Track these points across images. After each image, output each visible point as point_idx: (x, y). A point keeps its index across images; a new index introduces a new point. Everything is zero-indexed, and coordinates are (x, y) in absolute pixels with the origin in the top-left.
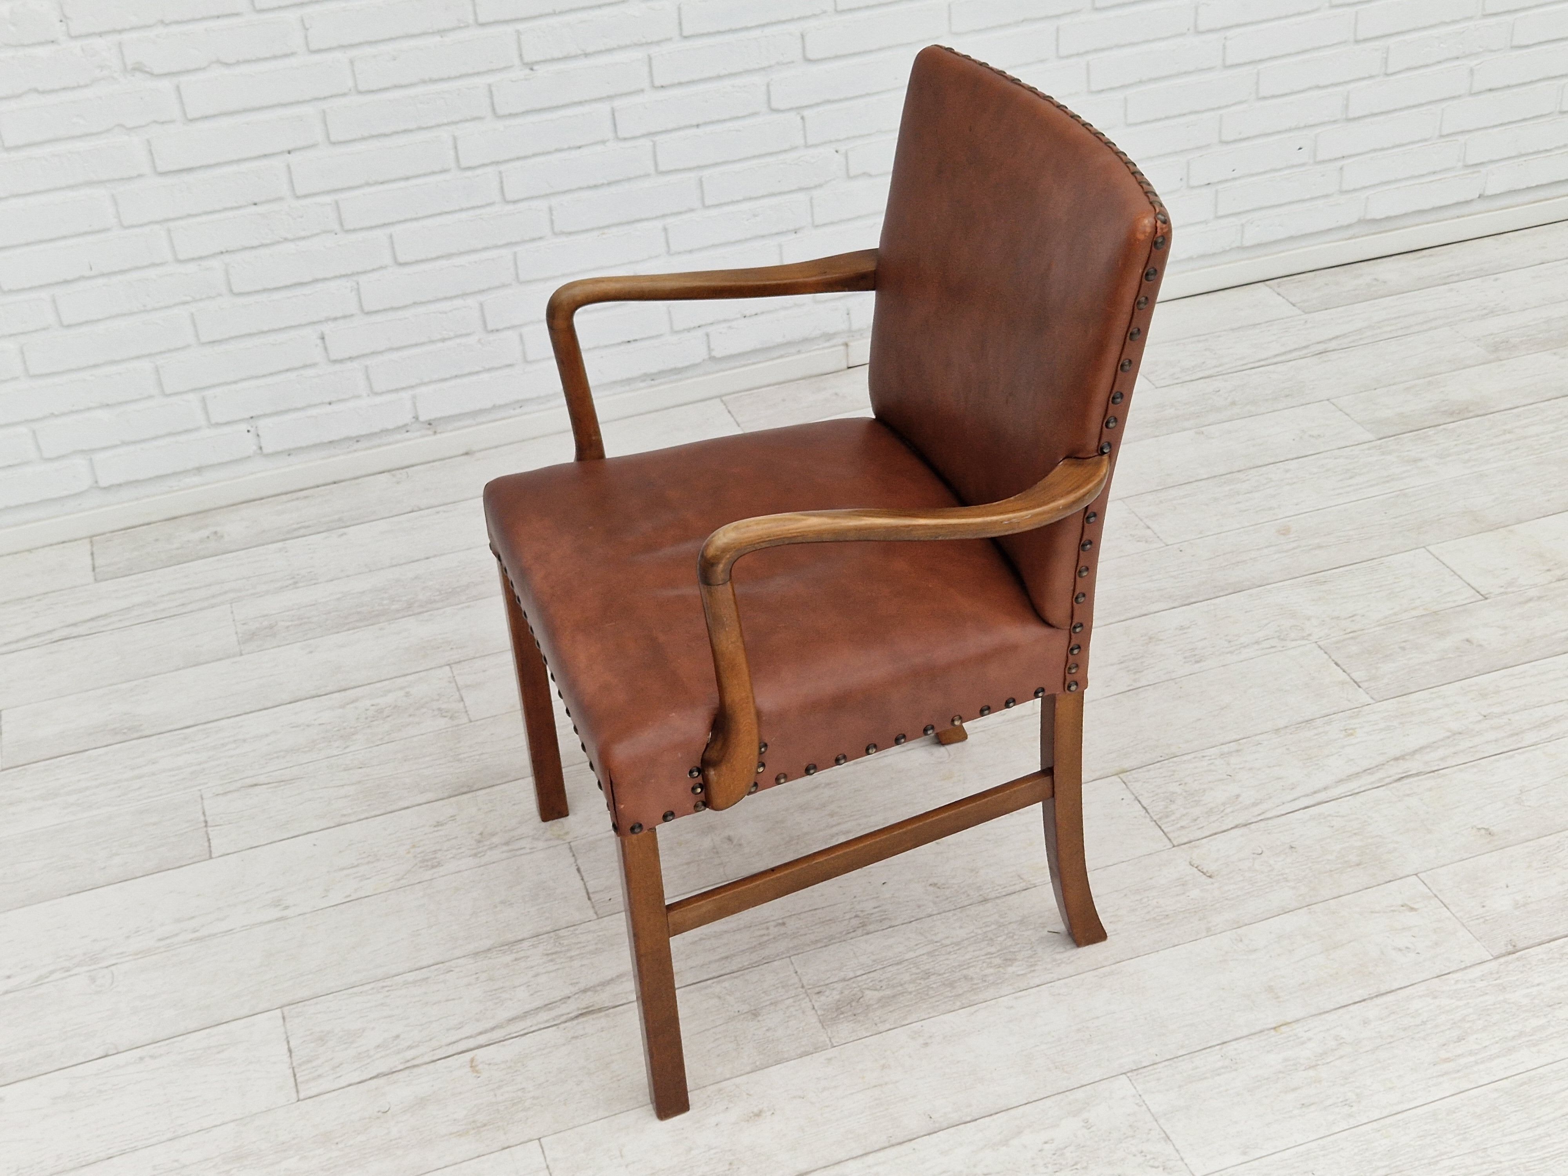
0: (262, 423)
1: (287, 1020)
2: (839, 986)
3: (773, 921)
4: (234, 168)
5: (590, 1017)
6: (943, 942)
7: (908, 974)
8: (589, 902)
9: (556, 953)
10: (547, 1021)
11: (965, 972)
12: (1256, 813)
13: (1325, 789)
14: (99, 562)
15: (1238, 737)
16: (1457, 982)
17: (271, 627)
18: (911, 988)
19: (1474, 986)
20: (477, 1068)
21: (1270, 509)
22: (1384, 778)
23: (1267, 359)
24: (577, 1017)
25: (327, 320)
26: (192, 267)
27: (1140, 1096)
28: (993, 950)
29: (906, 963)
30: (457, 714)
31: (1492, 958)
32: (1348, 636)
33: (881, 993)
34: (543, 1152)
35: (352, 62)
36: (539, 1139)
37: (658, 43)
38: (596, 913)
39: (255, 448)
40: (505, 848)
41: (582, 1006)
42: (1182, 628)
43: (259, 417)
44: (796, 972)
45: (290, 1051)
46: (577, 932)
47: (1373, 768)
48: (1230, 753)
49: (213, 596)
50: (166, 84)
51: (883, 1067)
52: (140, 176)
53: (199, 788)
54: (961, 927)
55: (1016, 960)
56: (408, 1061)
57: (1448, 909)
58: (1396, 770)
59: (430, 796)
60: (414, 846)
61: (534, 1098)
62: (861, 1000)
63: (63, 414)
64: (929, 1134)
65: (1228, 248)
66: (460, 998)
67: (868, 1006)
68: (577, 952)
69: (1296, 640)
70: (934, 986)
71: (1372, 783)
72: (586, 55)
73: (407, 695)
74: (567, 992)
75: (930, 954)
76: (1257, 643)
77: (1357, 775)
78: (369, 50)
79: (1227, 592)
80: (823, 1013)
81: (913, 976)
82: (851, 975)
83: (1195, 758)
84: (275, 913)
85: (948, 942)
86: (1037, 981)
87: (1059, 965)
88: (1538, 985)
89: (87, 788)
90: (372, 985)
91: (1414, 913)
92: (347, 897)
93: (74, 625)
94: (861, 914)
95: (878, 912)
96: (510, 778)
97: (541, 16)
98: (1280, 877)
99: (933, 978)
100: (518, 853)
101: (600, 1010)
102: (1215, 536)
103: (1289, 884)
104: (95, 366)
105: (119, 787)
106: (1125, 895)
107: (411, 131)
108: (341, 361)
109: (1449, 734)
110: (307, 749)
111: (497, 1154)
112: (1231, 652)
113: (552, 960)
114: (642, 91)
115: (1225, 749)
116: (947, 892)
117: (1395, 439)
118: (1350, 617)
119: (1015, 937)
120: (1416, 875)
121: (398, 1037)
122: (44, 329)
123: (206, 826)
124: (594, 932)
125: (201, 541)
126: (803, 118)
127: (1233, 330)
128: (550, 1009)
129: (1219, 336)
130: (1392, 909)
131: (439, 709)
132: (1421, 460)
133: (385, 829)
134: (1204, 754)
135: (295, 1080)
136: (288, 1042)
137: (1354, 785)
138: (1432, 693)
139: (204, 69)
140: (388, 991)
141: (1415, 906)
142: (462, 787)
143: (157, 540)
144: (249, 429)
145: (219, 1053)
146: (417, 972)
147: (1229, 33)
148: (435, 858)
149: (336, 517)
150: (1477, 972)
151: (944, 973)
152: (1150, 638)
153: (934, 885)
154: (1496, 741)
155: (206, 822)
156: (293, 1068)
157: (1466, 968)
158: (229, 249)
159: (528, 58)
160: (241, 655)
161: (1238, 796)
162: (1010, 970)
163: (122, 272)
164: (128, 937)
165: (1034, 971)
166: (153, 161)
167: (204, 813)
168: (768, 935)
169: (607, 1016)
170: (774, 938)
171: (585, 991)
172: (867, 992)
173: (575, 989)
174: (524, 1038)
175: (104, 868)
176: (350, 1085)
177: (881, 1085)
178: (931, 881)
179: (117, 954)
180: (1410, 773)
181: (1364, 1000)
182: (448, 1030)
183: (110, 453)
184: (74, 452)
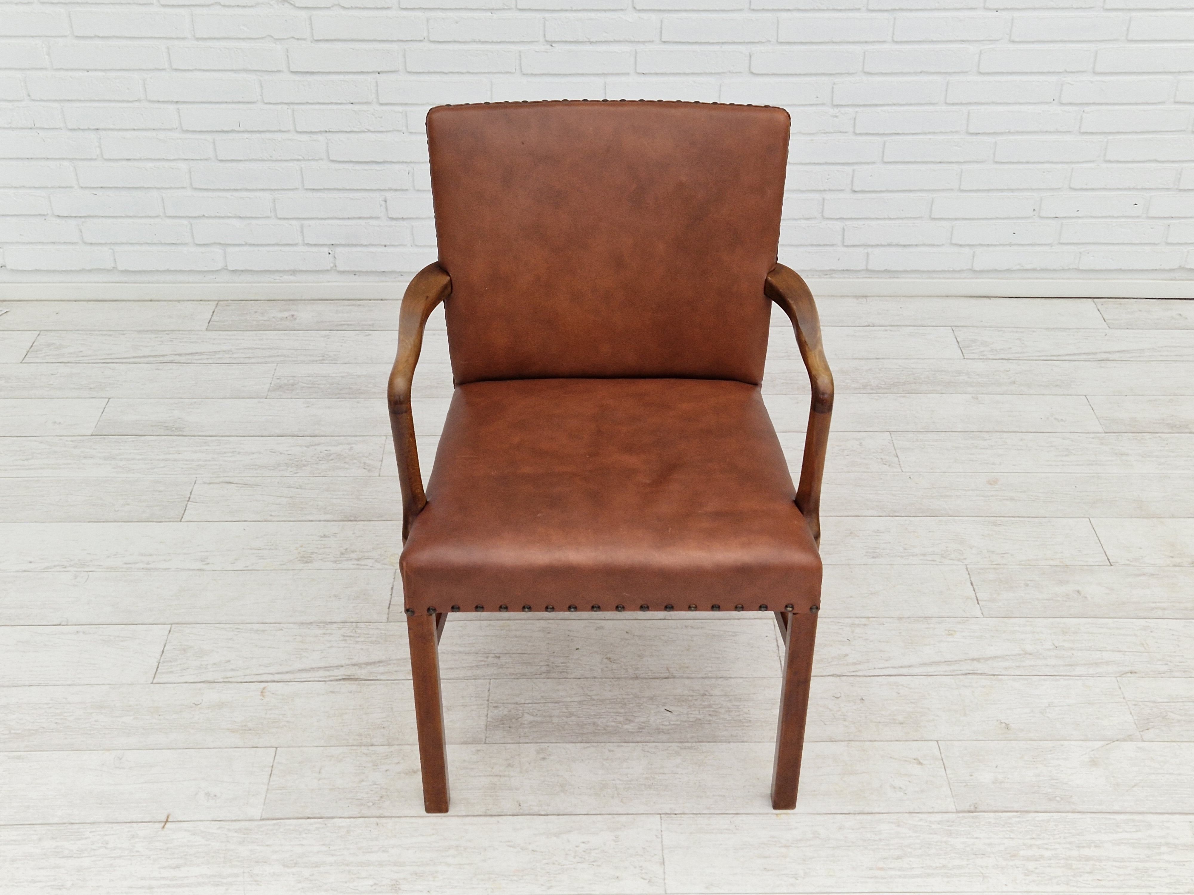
0: (339, 250)
1: (171, 632)
2: (511, 706)
3: (494, 654)
4: (341, 77)
5: (349, 682)
6: (593, 697)
7: (558, 711)
8: (387, 610)
9: (350, 636)
10: (322, 677)
11: (596, 720)
12: (854, 670)
13: (910, 666)
14: (214, 318)
15: (870, 615)
16: (921, 820)
17: (293, 385)
18: (555, 720)
19: (931, 826)
20: (264, 694)
21: (993, 464)
22: (957, 670)
23: (1058, 356)
24: (340, 680)
25: (390, 190)
26: (305, 137)
27: (662, 831)
28: (622, 711)
29: (561, 704)
30: (373, 469)
31: (955, 811)
32: (992, 566)
33: (535, 719)
34: (275, 756)
35: (428, 21)
36: (277, 748)
37: (643, 42)
38: (388, 619)
39: (332, 265)
40: (356, 562)
41: (346, 674)
42: (878, 531)
43: (337, 245)
44: (489, 690)
45: (163, 652)
46: (370, 627)
47: (952, 661)
48: (858, 625)
49: (270, 356)
50: (304, 14)
51: (509, 765)
52: (279, 71)
53: (196, 476)
54: (610, 691)
55: (633, 721)
56: (227, 678)
57: (945, 770)
58: (966, 667)
59: (329, 517)
60: (302, 546)
61: (288, 722)
62: (520, 719)
63: (211, 217)
64: (513, 815)
65: (1066, 268)
66: (278, 648)
67: (522, 724)
68: (363, 639)
69: (954, 560)
70: (571, 723)
71: (946, 671)
72: (591, 43)
73: (351, 449)
74: (343, 662)
75: (580, 702)
76: (924, 555)
77: (938, 663)
78: (440, 14)
79: (925, 515)
80: (491, 720)
81: (561, 714)
82: (523, 701)
83: (831, 622)
84: (199, 565)
85: (595, 697)
86: (639, 739)
87: (659, 733)
88: (976, 838)
89: (133, 459)
90: (231, 625)
91: (920, 766)
92: (246, 567)
93: (180, 355)
94: (550, 664)
95: (563, 666)
96: (384, 519)
97: (562, 10)
98: (842, 717)
99: (573, 718)
100: (362, 567)
101: (356, 679)
102: (942, 474)
103: (844, 723)
104: (234, 190)
105: (152, 463)
106: (730, 700)
107: (462, 73)
108: (396, 219)
109: (1021, 652)
110: (272, 468)
111: (247, 749)
112: (902, 557)
113: (345, 640)
114: (628, 74)
115: (857, 621)
116: (614, 666)
117: (1117, 436)
118: (1002, 554)
119: (642, 707)
120: (937, 741)
121: (229, 661)
122: (205, 160)
123: (188, 501)
124: (381, 629)
125: (282, 319)
127: (1047, 329)
128: (328, 671)
129: (1034, 332)
130: (906, 759)
131: (365, 463)
132: (1127, 455)
133: (291, 530)
134: (840, 621)
135: (157, 670)
136: (165, 646)
137: (931, 670)
138: (1028, 621)
139: (329, 8)
140: (239, 632)
141: (924, 762)
142: (351, 516)
143: (256, 312)
144: (330, 252)
145: (122, 641)
146: (262, 625)
147: (1087, 109)
148: (310, 557)
149: (371, 323)
150: (939, 817)
151: (582, 717)
152: (851, 533)
153: (609, 659)
154: (1053, 666)
155: (189, 498)
156: (159, 663)
157: (932, 813)
158: (330, 130)
159: (548, 38)
160: (266, 398)
161: (846, 655)
162: (626, 727)
163: (260, 132)
164: (108, 557)
165: (641, 732)
166: (289, 63)
167: (191, 493)
168: (485, 661)
169: (359, 684)
170: (488, 665)
171: (354, 665)
172: (526, 715)
173: (348, 662)
174: (302, 683)
175: (117, 511)
176: (186, 683)
177: (500, 776)
178: (608, 656)
179: (97, 565)
180: (976, 672)
181: (849, 814)
182: (260, 665)
183: (237, 249)
184: (215, 243)
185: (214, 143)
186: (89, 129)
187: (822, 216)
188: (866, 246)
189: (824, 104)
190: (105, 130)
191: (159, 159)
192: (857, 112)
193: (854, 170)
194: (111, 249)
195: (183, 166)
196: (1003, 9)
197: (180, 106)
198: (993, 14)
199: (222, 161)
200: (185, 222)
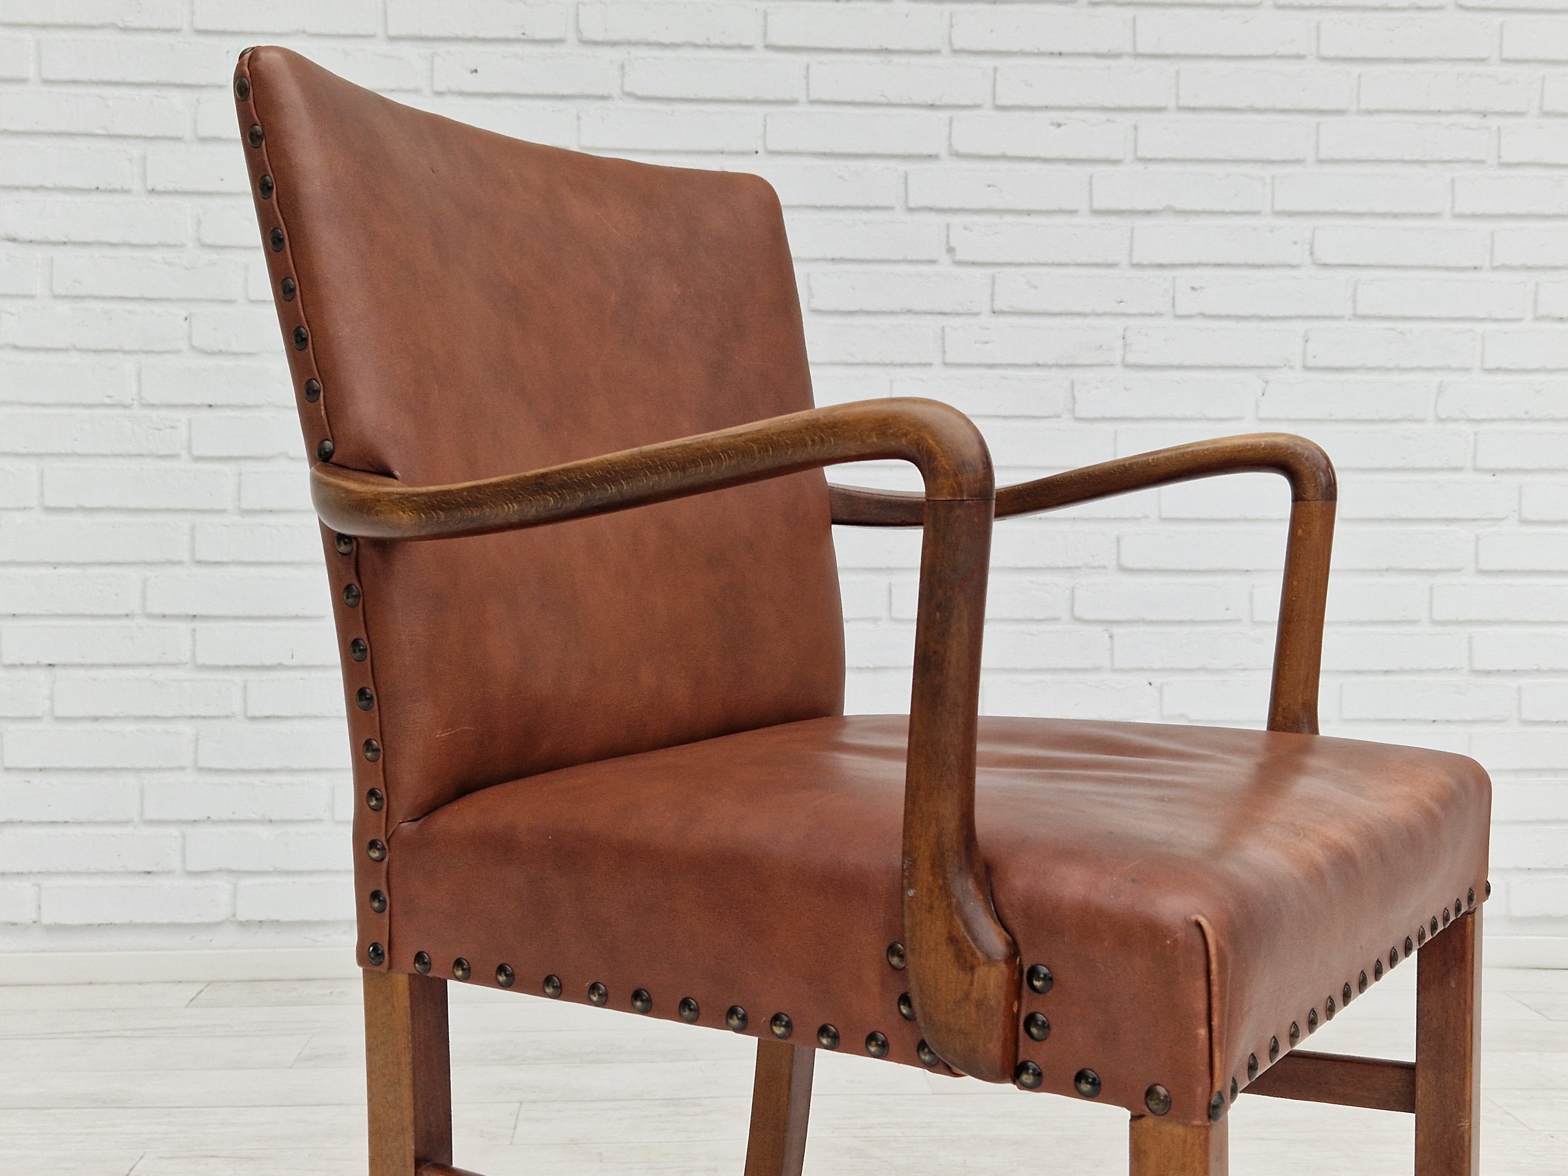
63: (220, 822)
104: (269, 771)
122: (227, 717)
126: (1111, 637)
160: (289, 1068)
183: (258, 881)
184: (219, 871)
185: (245, 687)
186: (38, 665)
189: (1238, 621)
190: (64, 666)
191: (147, 718)
194: (37, 885)
195: (187, 729)
196: (1503, 471)
197: (198, 625)
198: (1489, 478)
199: (253, 719)
200: (174, 831)
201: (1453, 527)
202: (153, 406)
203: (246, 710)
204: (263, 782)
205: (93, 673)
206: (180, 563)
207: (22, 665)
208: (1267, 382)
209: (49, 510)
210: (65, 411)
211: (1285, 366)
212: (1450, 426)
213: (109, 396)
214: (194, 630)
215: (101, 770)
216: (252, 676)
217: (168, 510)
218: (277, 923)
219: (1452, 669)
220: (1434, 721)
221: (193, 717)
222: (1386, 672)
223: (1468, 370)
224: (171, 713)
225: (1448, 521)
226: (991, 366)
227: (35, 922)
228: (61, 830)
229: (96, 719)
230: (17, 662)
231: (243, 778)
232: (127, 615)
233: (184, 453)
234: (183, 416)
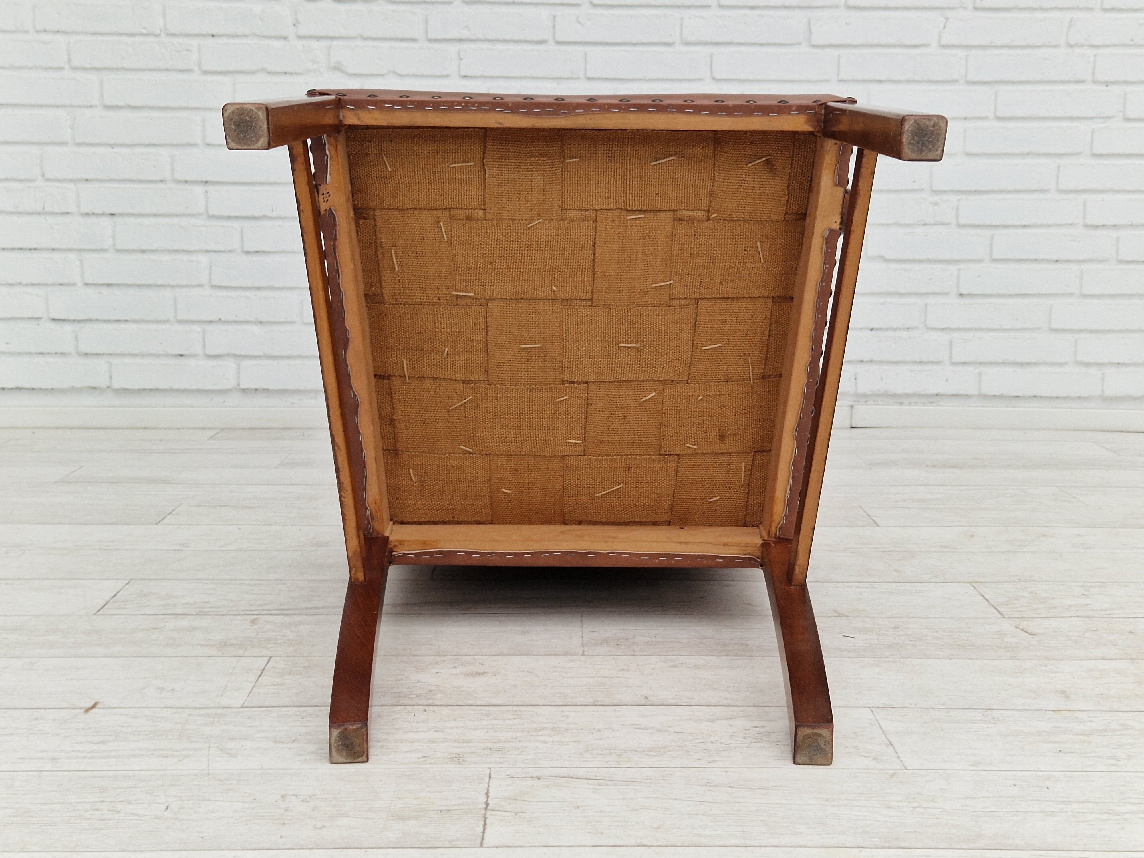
63: (228, 322)
78: (503, 83)
104: (259, 288)
122: (230, 251)
139: (382, 76)
183: (253, 362)
184: (228, 355)
185: (242, 232)
186: (103, 214)
187: (925, 326)
188: (977, 363)
189: (922, 190)
190: (121, 215)
191: (178, 251)
192: (959, 200)
193: (959, 270)
194: (108, 362)
195: (204, 259)
196: (1113, 83)
197: (209, 188)
198: (1103, 88)
199: (248, 253)
200: (197, 328)
201: (1075, 124)
202: (174, 35)
203: (243, 248)
204: (255, 295)
205: (140, 220)
206: (195, 145)
207: (94, 214)
208: (947, 19)
209: (108, 107)
210: (115, 38)
211: (960, 7)
212: (1077, 50)
213: (144, 28)
214: (207, 192)
215: (149, 286)
216: (246, 224)
217: (187, 108)
218: (266, 391)
219: (1071, 224)
220: (1057, 261)
221: (207, 251)
222: (1024, 226)
223: (1091, 9)
224: (193, 248)
225: (1072, 119)
226: (752, 8)
227: (108, 387)
228: (122, 326)
229: (143, 251)
230: (90, 212)
231: (241, 293)
232: (162, 181)
233: (196, 68)
234: (195, 42)
